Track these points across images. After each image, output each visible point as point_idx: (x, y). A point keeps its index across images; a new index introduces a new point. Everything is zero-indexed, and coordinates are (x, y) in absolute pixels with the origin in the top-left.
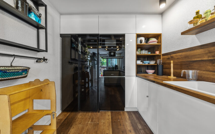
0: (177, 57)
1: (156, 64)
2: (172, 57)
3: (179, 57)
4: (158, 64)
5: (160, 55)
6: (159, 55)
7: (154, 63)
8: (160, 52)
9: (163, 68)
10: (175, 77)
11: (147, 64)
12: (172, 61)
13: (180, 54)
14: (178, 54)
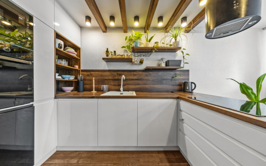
0: (96, 75)
1: (76, 80)
2: (91, 74)
4: (79, 80)
5: (80, 70)
6: (77, 70)
7: (73, 78)
8: (79, 67)
9: (84, 84)
10: (96, 92)
11: (67, 79)
12: (94, 78)
13: (98, 73)
14: (96, 73)
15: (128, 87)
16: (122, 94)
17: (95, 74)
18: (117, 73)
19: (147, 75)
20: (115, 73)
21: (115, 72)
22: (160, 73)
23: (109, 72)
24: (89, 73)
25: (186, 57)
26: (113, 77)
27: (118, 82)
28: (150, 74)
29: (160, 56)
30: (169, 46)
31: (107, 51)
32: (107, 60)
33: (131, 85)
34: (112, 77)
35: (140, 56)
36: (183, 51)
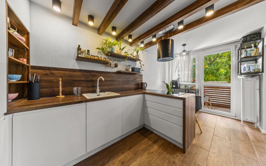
0: (60, 75)
2: (52, 74)
3: (62, 75)
6: (25, 65)
8: (28, 61)
10: (63, 96)
12: (60, 79)
13: (64, 72)
15: (102, 88)
16: (99, 95)
17: (58, 73)
18: (91, 73)
19: (118, 77)
20: (88, 74)
21: (88, 72)
22: (128, 76)
23: (80, 72)
24: (48, 72)
25: (142, 66)
26: (86, 78)
27: (92, 83)
28: (120, 76)
29: (127, 63)
30: (133, 57)
31: (79, 49)
32: (79, 59)
33: (105, 86)
34: (84, 78)
35: (115, 60)
36: (141, 62)
